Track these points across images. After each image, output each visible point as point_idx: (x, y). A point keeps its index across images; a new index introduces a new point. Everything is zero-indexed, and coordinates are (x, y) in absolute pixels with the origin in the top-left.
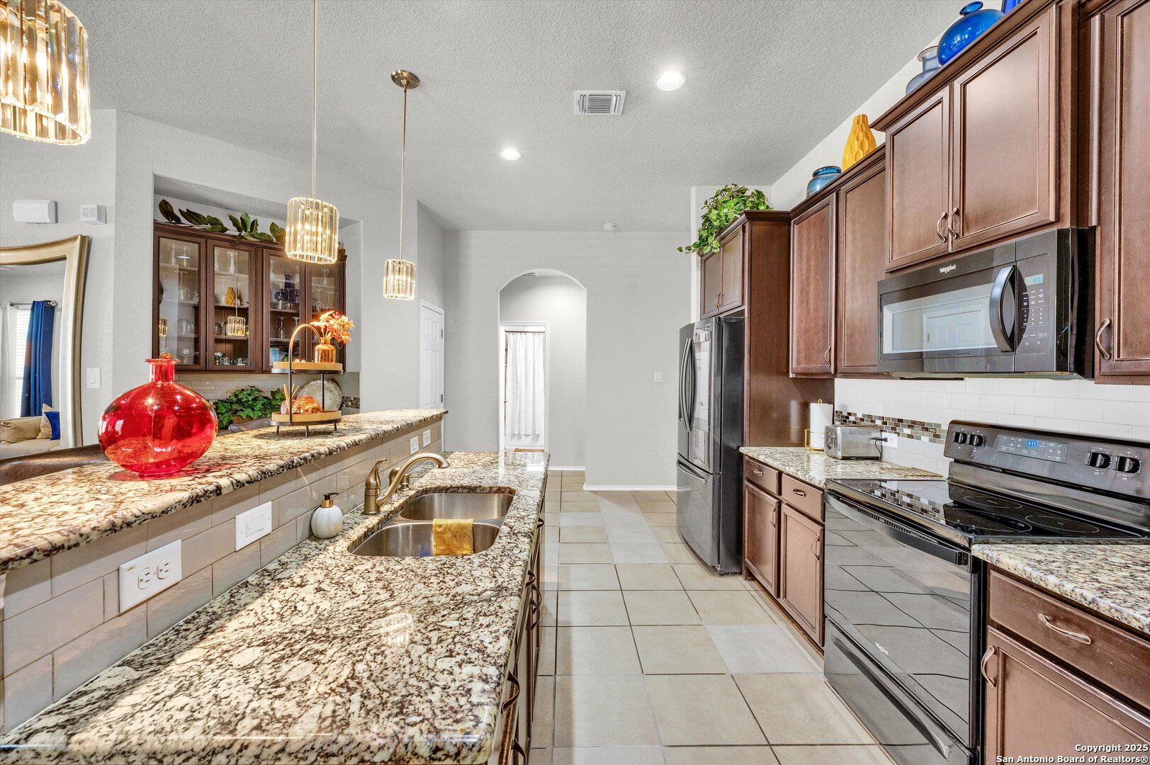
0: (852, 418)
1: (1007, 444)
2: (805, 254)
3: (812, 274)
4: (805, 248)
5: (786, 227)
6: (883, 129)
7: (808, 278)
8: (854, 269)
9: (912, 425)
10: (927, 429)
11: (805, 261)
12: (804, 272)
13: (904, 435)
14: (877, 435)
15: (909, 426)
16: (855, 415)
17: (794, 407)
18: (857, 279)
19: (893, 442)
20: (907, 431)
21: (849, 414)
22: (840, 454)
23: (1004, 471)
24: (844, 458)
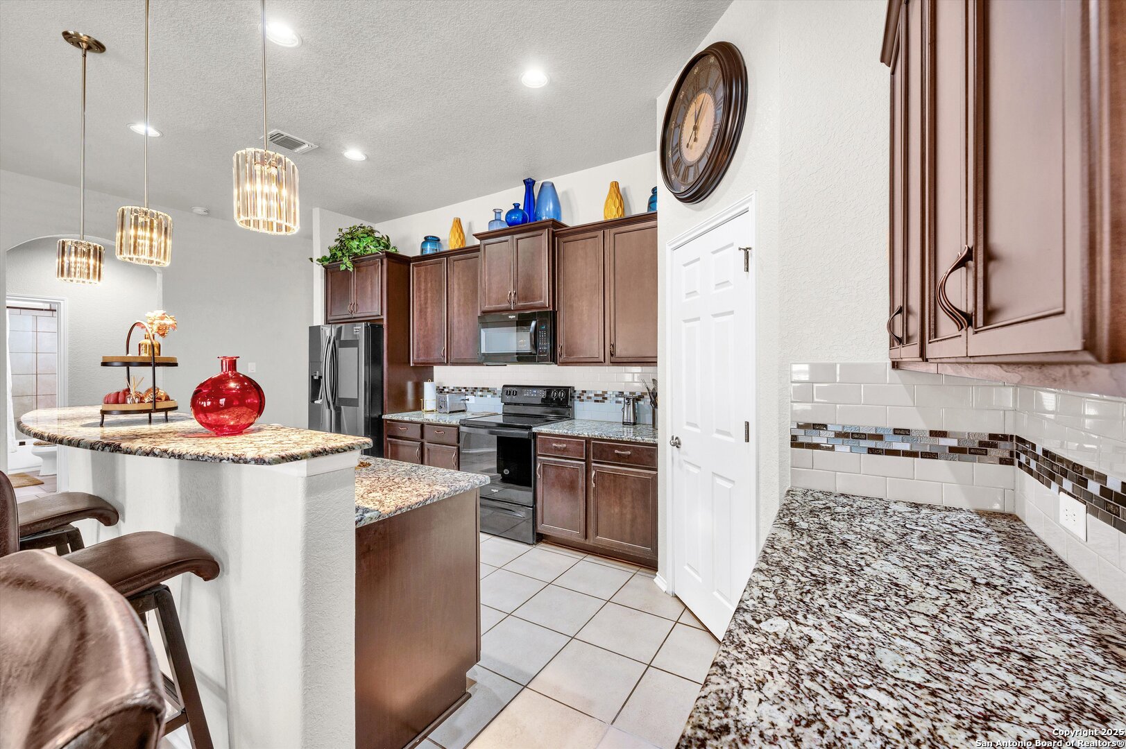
0: (446, 390)
1: (527, 393)
2: (423, 287)
3: (429, 301)
4: (423, 284)
5: (406, 267)
6: (481, 239)
7: (426, 303)
8: (459, 305)
9: (483, 389)
10: (490, 391)
11: (423, 292)
12: (422, 299)
13: (478, 396)
14: (463, 398)
15: (481, 391)
16: (448, 387)
17: (410, 386)
18: (461, 311)
19: (472, 400)
20: (480, 393)
21: (444, 388)
22: (448, 411)
23: (524, 404)
24: (450, 413)
